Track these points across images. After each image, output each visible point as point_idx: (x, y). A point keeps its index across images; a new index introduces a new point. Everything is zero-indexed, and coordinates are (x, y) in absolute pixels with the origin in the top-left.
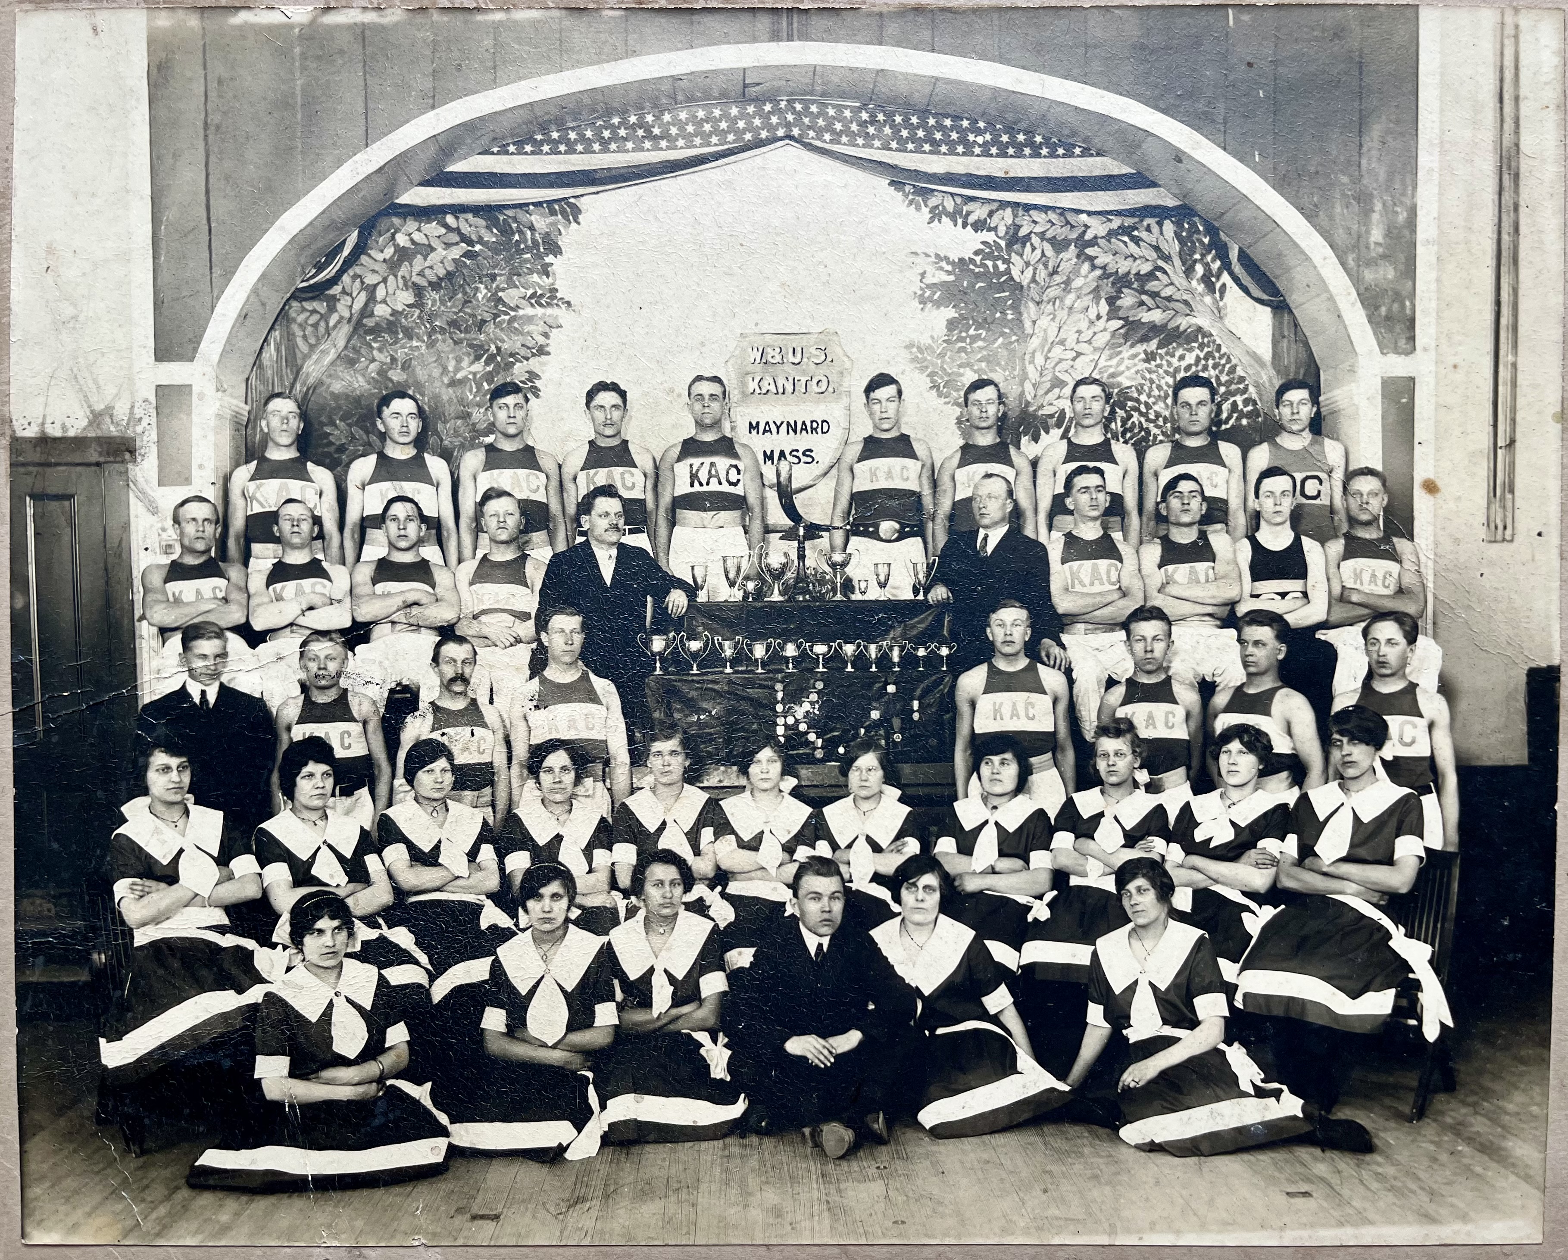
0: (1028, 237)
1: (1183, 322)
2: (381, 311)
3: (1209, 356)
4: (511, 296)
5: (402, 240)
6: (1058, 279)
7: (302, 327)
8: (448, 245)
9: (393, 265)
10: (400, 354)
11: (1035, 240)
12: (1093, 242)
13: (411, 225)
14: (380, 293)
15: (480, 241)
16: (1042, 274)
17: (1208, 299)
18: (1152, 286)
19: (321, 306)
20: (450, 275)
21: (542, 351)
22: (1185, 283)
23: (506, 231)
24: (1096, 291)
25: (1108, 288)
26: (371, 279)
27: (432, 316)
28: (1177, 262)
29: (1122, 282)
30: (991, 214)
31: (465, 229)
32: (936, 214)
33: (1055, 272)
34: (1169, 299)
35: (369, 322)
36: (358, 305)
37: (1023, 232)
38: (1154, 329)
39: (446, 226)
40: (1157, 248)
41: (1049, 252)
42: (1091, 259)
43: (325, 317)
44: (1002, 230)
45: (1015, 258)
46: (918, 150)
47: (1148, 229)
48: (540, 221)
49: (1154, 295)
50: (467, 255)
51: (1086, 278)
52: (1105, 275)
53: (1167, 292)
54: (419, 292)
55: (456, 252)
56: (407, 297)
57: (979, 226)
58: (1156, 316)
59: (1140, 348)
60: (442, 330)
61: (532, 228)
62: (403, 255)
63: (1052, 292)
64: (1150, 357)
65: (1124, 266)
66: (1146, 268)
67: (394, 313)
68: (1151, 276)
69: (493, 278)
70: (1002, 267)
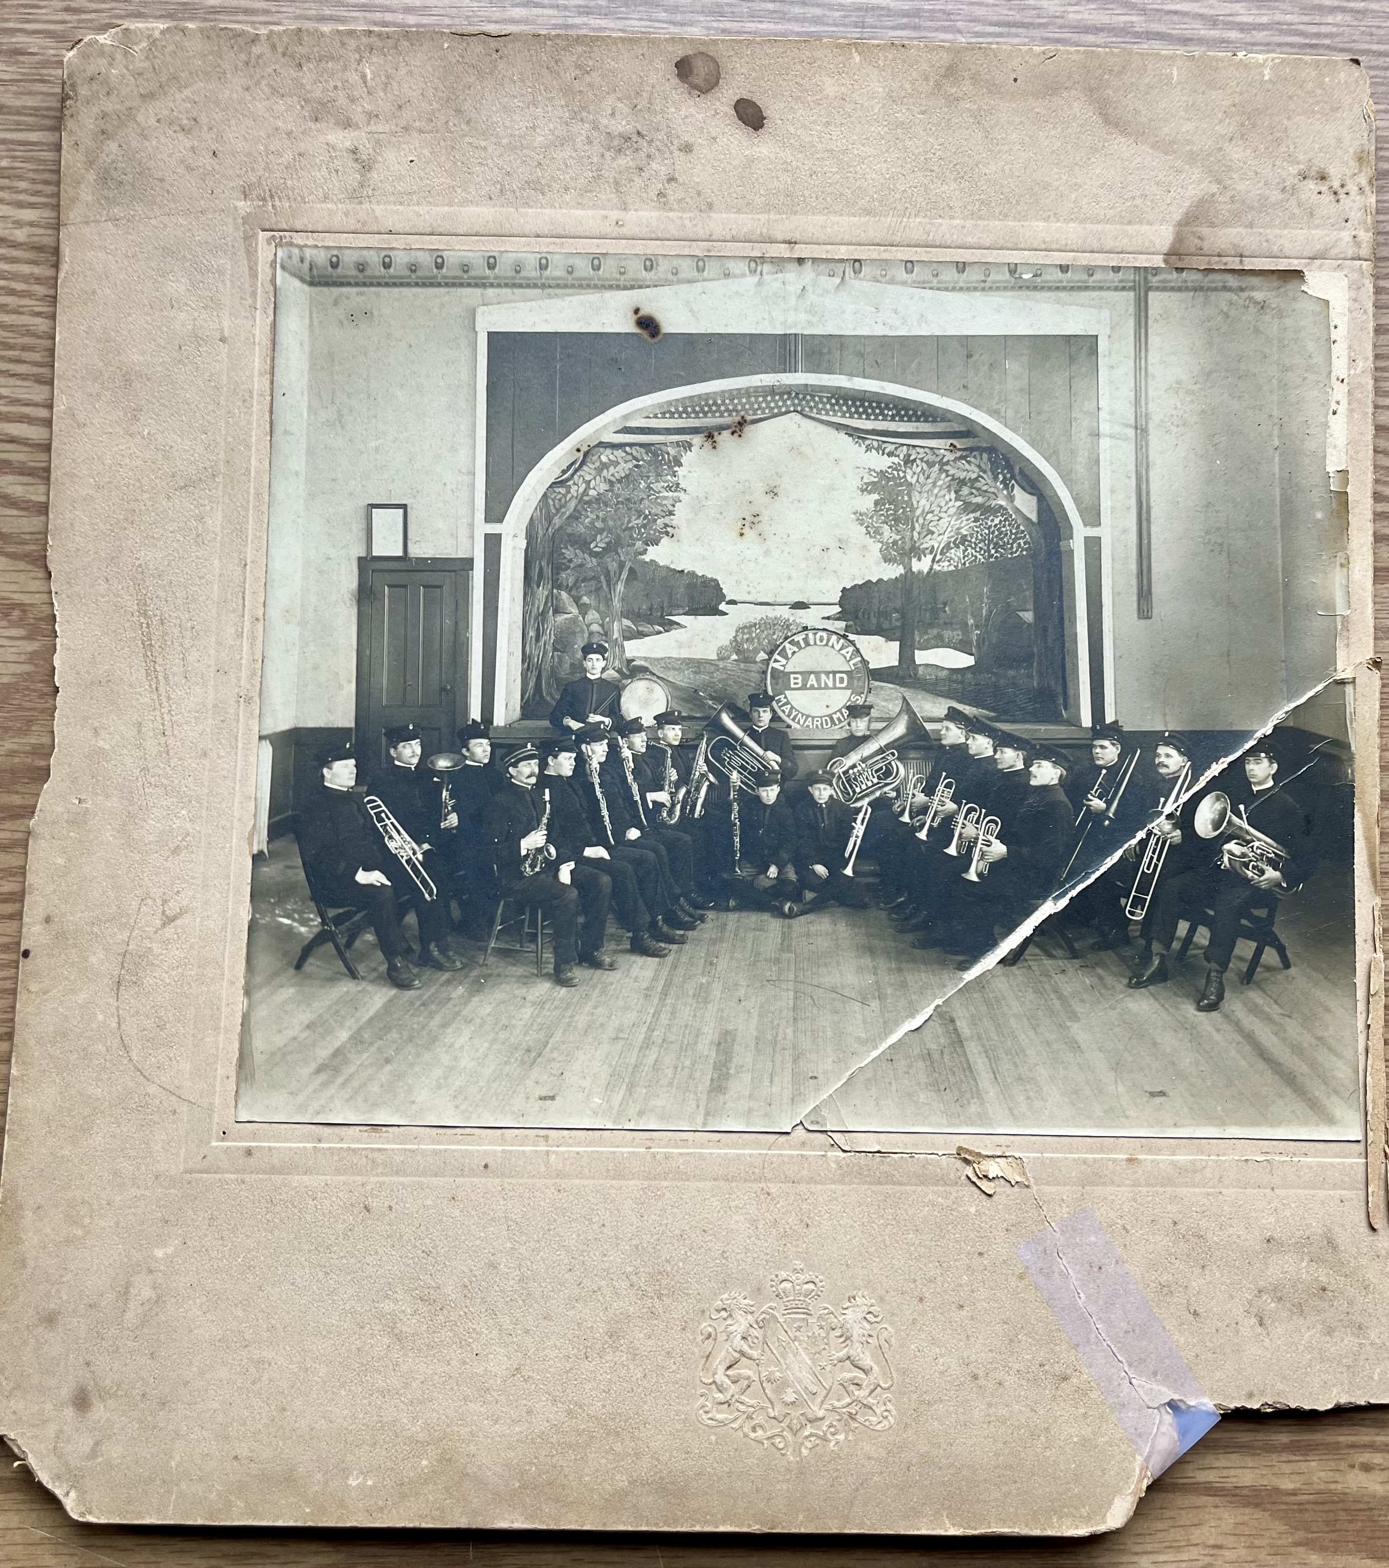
0: (915, 460)
1: (993, 503)
2: (592, 493)
3: (1005, 520)
4: (656, 486)
5: (604, 459)
6: (930, 481)
7: (553, 500)
8: (626, 462)
9: (599, 471)
10: (601, 514)
11: (918, 461)
12: (947, 463)
13: (609, 451)
14: (592, 484)
15: (643, 460)
16: (922, 479)
17: (1005, 492)
18: (977, 485)
19: (563, 491)
20: (627, 476)
21: (671, 513)
22: (993, 484)
23: (655, 455)
24: (949, 486)
25: (954, 486)
26: (588, 478)
27: (618, 496)
28: (990, 473)
29: (962, 482)
30: (896, 449)
31: (635, 453)
32: (868, 449)
33: (928, 477)
34: (986, 491)
35: (586, 498)
36: (581, 490)
37: (912, 458)
38: (978, 507)
39: (626, 452)
40: (979, 466)
41: (925, 467)
42: (947, 471)
43: (565, 496)
44: (902, 457)
45: (908, 471)
46: (860, 418)
47: (975, 457)
48: (672, 451)
49: (978, 489)
50: (636, 466)
51: (943, 480)
52: (953, 479)
53: (985, 488)
54: (611, 483)
55: (630, 465)
56: (603, 487)
57: (890, 454)
58: (979, 500)
59: (971, 516)
60: (622, 503)
61: (668, 454)
62: (604, 466)
63: (926, 488)
64: (976, 520)
65: (962, 475)
66: (974, 476)
67: (599, 494)
68: (976, 480)
69: (648, 477)
70: (902, 474)
